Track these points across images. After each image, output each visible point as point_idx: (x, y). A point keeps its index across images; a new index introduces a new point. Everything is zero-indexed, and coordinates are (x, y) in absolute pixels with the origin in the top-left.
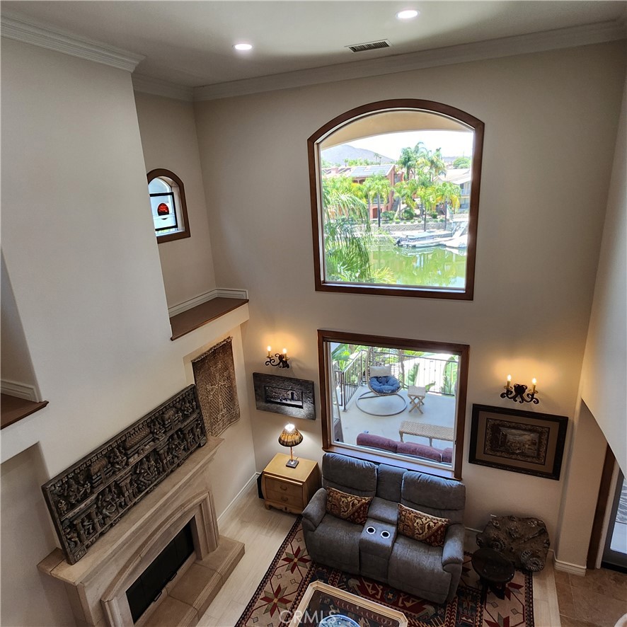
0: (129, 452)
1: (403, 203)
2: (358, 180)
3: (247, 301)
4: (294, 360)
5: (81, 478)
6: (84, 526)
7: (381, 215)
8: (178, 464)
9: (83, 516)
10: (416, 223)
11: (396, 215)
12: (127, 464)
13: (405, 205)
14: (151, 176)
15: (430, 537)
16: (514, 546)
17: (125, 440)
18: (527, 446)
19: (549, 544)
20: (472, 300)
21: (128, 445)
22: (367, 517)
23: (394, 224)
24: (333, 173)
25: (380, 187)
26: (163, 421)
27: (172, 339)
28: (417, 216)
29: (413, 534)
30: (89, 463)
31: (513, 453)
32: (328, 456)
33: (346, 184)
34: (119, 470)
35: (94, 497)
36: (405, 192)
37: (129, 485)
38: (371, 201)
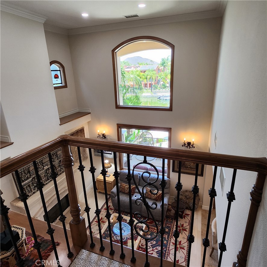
0: (44, 165)
1: (162, 81)
2: (143, 71)
3: (90, 113)
4: (108, 136)
5: (26, 172)
6: (27, 189)
7: (152, 86)
8: (63, 171)
9: (27, 185)
10: (167, 90)
11: (159, 86)
12: (43, 169)
13: (163, 82)
14: (51, 63)
15: (157, 198)
16: (187, 201)
17: (42, 160)
18: (192, 165)
19: (199, 200)
20: (172, 111)
21: (43, 162)
22: (135, 192)
23: (158, 90)
24: (132, 68)
25: (152, 74)
26: (57, 155)
27: (60, 125)
28: (167, 87)
29: (151, 197)
30: (29, 167)
31: (187, 168)
32: (121, 172)
33: (138, 73)
34: (40, 170)
35: (31, 179)
36: (163, 76)
37: (44, 177)
38: (148, 80)
